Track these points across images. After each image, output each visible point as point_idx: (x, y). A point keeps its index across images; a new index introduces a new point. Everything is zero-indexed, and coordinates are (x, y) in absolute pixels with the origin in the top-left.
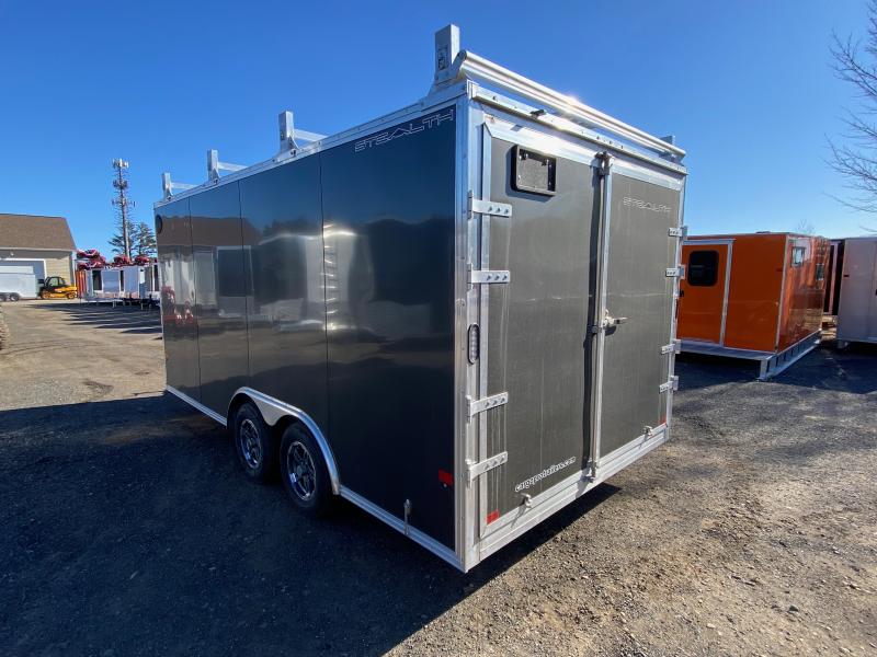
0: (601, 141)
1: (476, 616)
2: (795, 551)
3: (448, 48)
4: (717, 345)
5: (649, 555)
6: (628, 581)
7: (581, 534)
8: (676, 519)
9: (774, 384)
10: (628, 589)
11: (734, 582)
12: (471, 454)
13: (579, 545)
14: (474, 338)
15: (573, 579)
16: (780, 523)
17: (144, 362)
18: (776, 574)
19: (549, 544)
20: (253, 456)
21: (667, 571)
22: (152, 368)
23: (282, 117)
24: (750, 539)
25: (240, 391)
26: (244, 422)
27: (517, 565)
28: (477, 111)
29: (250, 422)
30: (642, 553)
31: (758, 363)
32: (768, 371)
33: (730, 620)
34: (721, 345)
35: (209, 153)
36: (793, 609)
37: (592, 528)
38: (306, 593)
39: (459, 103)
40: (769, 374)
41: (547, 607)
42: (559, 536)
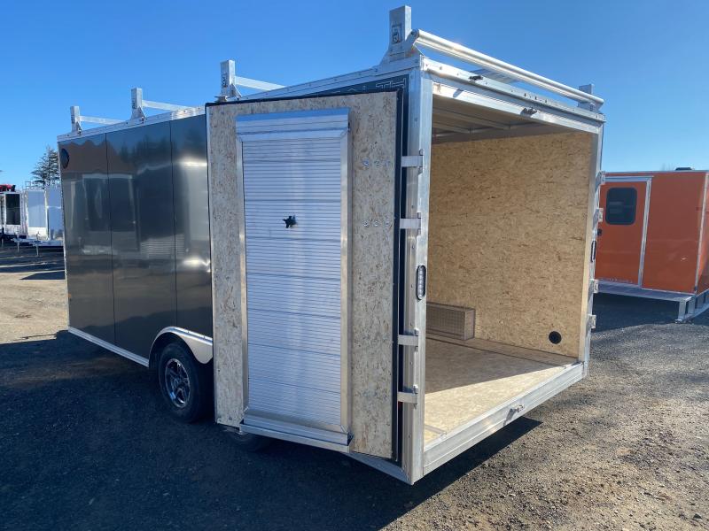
0: (527, 97)
1: (418, 525)
2: (702, 473)
3: (401, 25)
4: (635, 286)
5: (570, 477)
6: (552, 497)
7: (506, 461)
8: (593, 447)
9: (693, 325)
10: (551, 504)
11: (646, 497)
12: (417, 379)
13: (505, 470)
14: (421, 277)
15: (502, 497)
16: (690, 451)
17: (19, 304)
18: (684, 491)
19: (478, 469)
20: (180, 395)
21: (587, 490)
22: (33, 311)
23: (225, 65)
24: (661, 463)
25: (166, 330)
26: (170, 362)
27: (450, 487)
28: (428, 81)
29: (176, 361)
30: (563, 476)
31: (677, 304)
32: (686, 312)
33: (642, 526)
34: (638, 286)
35: (134, 91)
36: (697, 516)
37: (516, 456)
38: (261, 511)
39: (412, 74)
40: (688, 316)
41: (481, 518)
42: (486, 463)
